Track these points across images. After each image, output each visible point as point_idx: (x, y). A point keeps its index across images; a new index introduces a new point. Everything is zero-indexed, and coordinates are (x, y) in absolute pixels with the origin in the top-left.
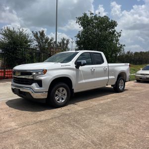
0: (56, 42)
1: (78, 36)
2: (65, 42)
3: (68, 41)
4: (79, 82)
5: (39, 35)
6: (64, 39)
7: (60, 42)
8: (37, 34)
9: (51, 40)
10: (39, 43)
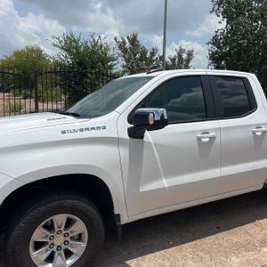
0: (162, 58)
1: (215, 41)
2: (185, 56)
3: (190, 54)
4: (144, 189)
5: (128, 45)
6: (181, 51)
7: (173, 57)
8: (124, 42)
9: (153, 54)
10: (127, 61)
